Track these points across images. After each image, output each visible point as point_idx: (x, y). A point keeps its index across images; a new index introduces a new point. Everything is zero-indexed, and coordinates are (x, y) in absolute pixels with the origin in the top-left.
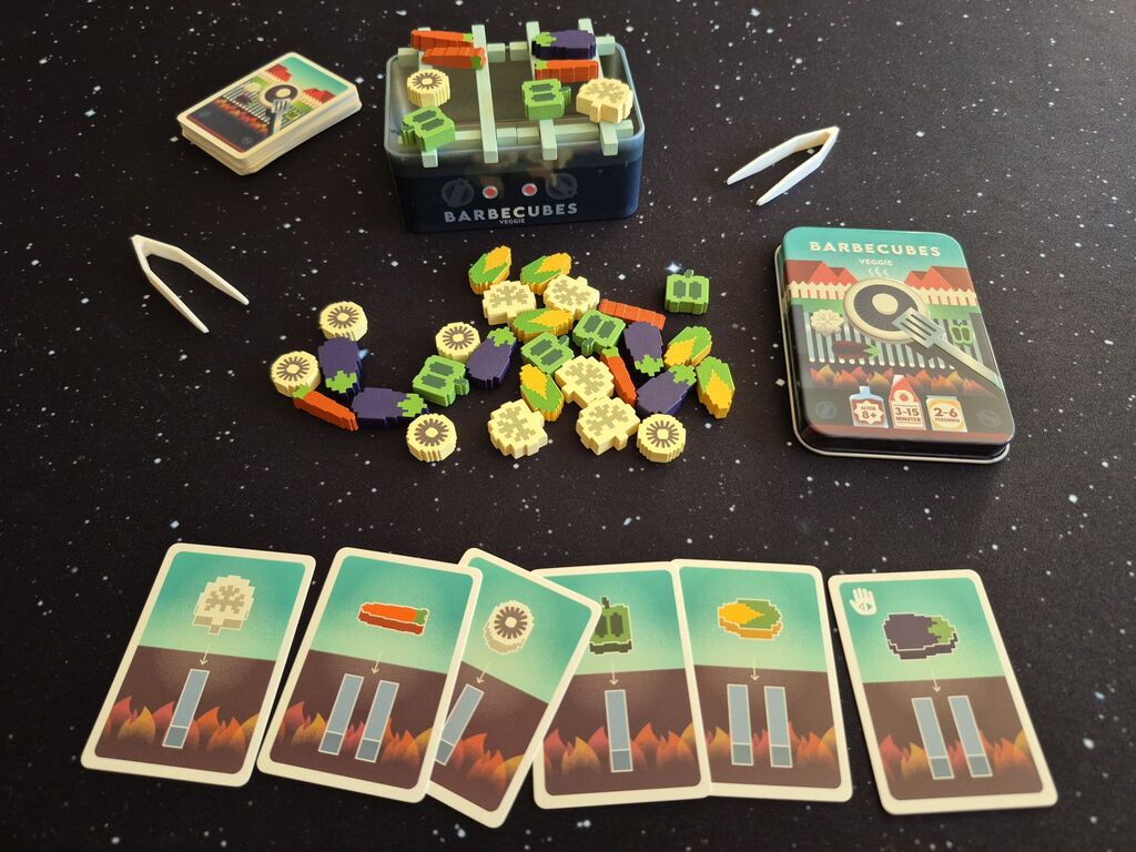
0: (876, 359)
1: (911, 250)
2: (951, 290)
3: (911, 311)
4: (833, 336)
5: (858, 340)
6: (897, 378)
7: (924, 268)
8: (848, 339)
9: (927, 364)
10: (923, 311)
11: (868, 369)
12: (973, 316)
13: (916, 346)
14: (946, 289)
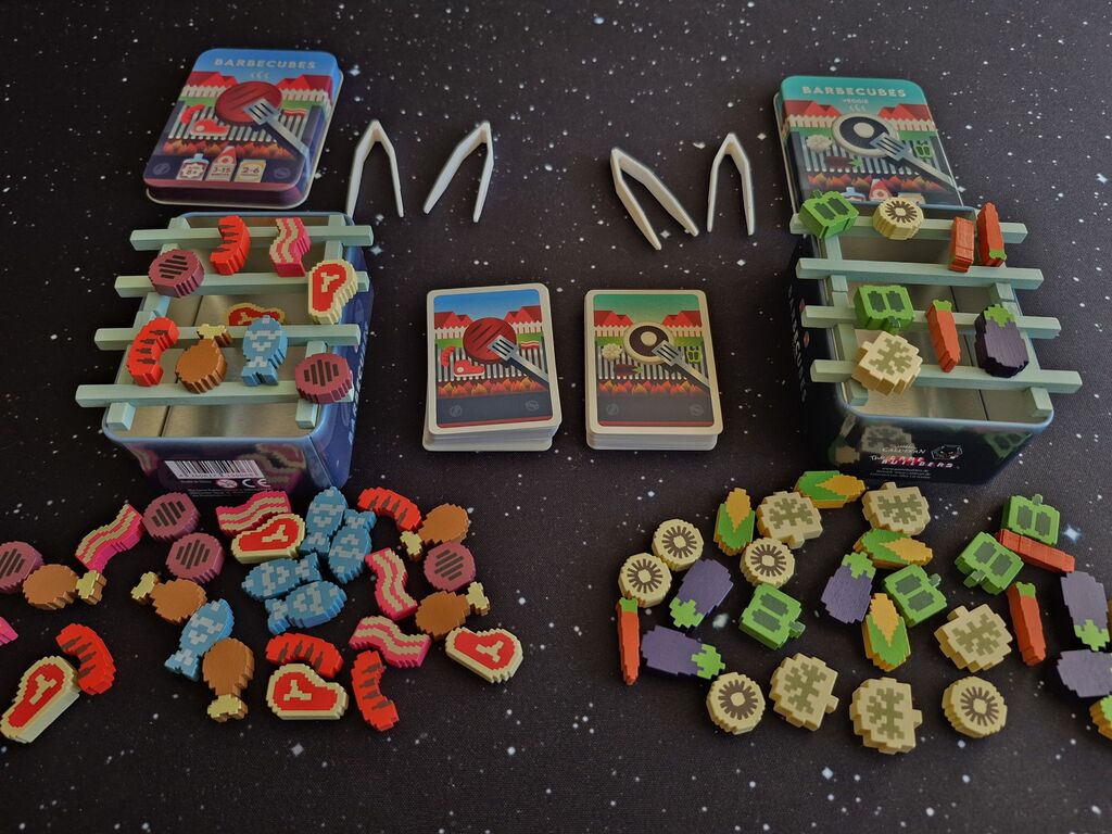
0: (859, 169)
1: (882, 92)
2: (914, 120)
3: (884, 135)
4: (825, 153)
5: (844, 156)
6: (875, 181)
7: (894, 105)
8: (836, 155)
9: (898, 171)
10: (895, 135)
11: (852, 175)
12: (933, 139)
13: (889, 159)
14: (911, 120)
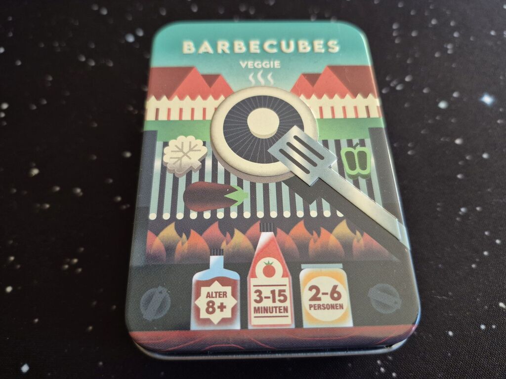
0: (240, 209)
1: (304, 46)
2: (348, 97)
3: (295, 131)
4: (189, 175)
5: (221, 180)
6: (265, 237)
7: (318, 68)
8: (208, 179)
9: (307, 211)
10: (311, 130)
11: (227, 226)
12: (374, 132)
13: (295, 183)
14: (343, 96)
